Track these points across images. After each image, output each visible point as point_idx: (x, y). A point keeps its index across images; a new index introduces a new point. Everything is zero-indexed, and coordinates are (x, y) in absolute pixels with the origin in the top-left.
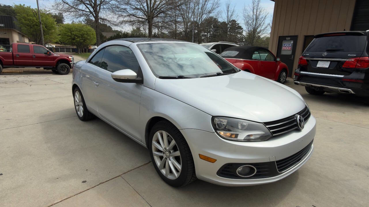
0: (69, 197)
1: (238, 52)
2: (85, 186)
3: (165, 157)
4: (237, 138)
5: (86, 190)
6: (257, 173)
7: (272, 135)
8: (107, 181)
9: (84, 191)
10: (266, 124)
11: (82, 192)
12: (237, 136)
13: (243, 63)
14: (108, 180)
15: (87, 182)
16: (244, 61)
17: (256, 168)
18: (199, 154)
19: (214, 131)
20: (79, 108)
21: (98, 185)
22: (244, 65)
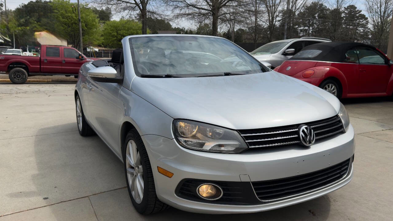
0: (21, 211)
1: (320, 52)
2: (44, 203)
3: (135, 174)
4: (202, 147)
5: (43, 207)
6: (224, 195)
7: (248, 147)
8: (70, 200)
9: (40, 207)
10: (241, 131)
11: (37, 208)
12: (202, 145)
13: (328, 68)
14: (72, 199)
15: (48, 199)
16: (332, 65)
17: (223, 189)
18: (157, 166)
19: (174, 137)
20: (79, 119)
21: (59, 203)
22: (330, 70)
